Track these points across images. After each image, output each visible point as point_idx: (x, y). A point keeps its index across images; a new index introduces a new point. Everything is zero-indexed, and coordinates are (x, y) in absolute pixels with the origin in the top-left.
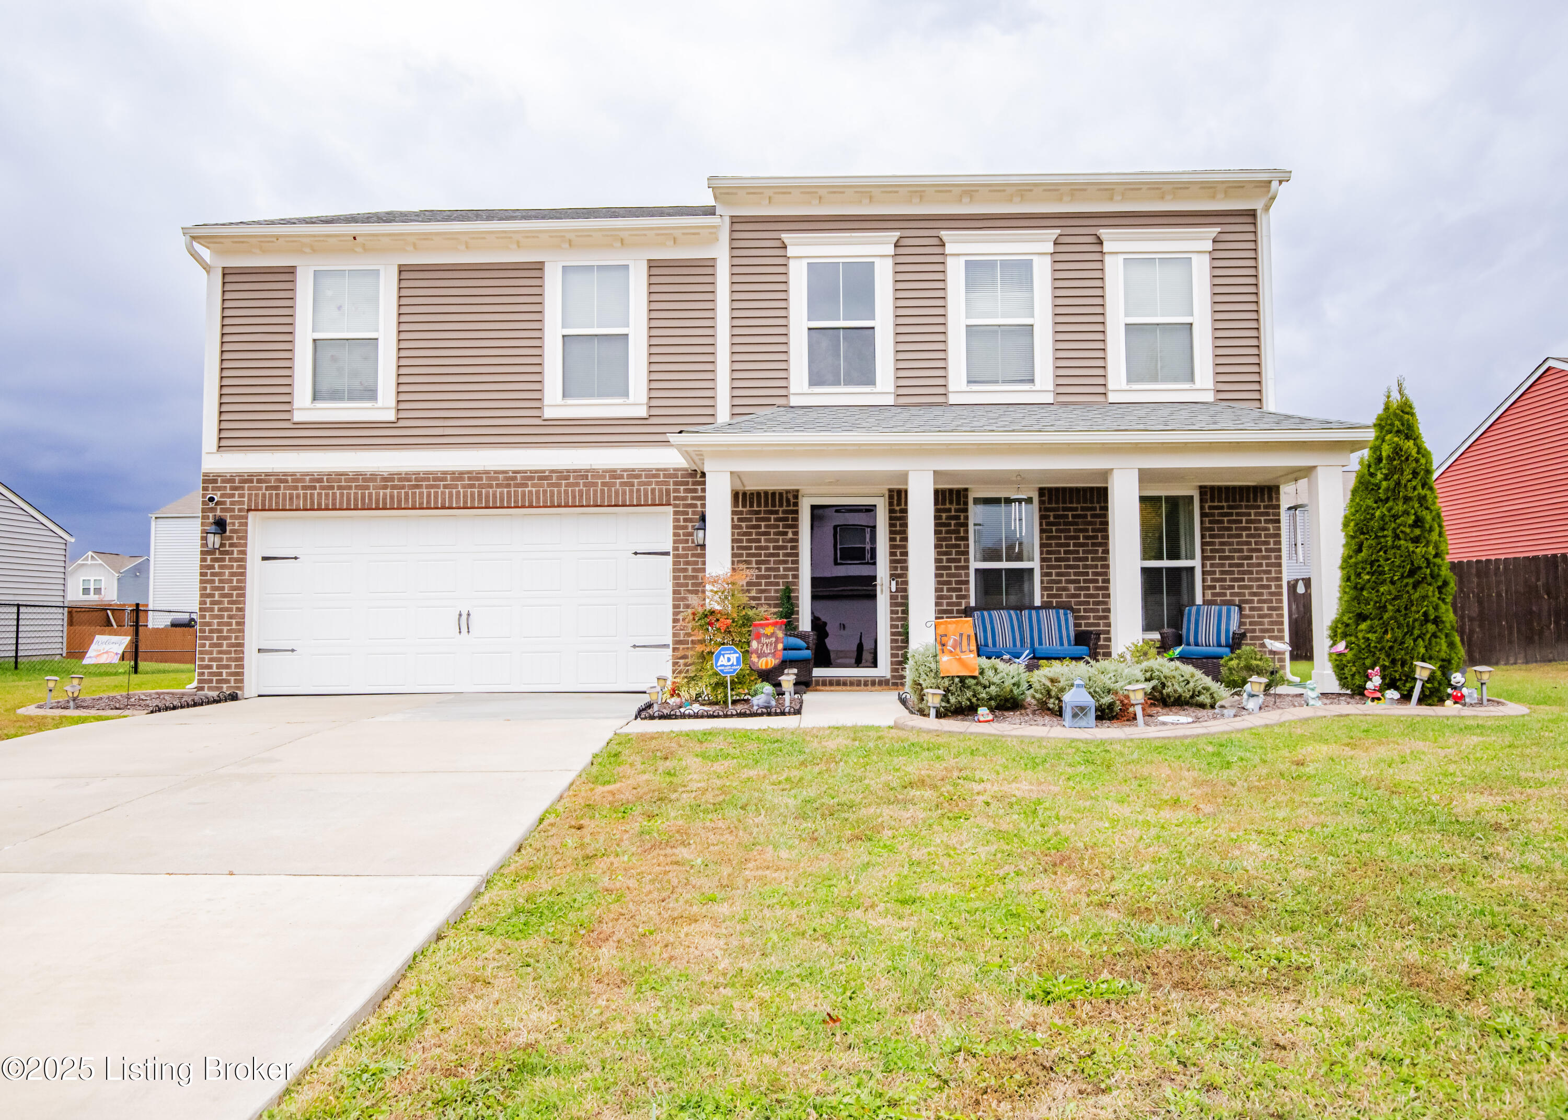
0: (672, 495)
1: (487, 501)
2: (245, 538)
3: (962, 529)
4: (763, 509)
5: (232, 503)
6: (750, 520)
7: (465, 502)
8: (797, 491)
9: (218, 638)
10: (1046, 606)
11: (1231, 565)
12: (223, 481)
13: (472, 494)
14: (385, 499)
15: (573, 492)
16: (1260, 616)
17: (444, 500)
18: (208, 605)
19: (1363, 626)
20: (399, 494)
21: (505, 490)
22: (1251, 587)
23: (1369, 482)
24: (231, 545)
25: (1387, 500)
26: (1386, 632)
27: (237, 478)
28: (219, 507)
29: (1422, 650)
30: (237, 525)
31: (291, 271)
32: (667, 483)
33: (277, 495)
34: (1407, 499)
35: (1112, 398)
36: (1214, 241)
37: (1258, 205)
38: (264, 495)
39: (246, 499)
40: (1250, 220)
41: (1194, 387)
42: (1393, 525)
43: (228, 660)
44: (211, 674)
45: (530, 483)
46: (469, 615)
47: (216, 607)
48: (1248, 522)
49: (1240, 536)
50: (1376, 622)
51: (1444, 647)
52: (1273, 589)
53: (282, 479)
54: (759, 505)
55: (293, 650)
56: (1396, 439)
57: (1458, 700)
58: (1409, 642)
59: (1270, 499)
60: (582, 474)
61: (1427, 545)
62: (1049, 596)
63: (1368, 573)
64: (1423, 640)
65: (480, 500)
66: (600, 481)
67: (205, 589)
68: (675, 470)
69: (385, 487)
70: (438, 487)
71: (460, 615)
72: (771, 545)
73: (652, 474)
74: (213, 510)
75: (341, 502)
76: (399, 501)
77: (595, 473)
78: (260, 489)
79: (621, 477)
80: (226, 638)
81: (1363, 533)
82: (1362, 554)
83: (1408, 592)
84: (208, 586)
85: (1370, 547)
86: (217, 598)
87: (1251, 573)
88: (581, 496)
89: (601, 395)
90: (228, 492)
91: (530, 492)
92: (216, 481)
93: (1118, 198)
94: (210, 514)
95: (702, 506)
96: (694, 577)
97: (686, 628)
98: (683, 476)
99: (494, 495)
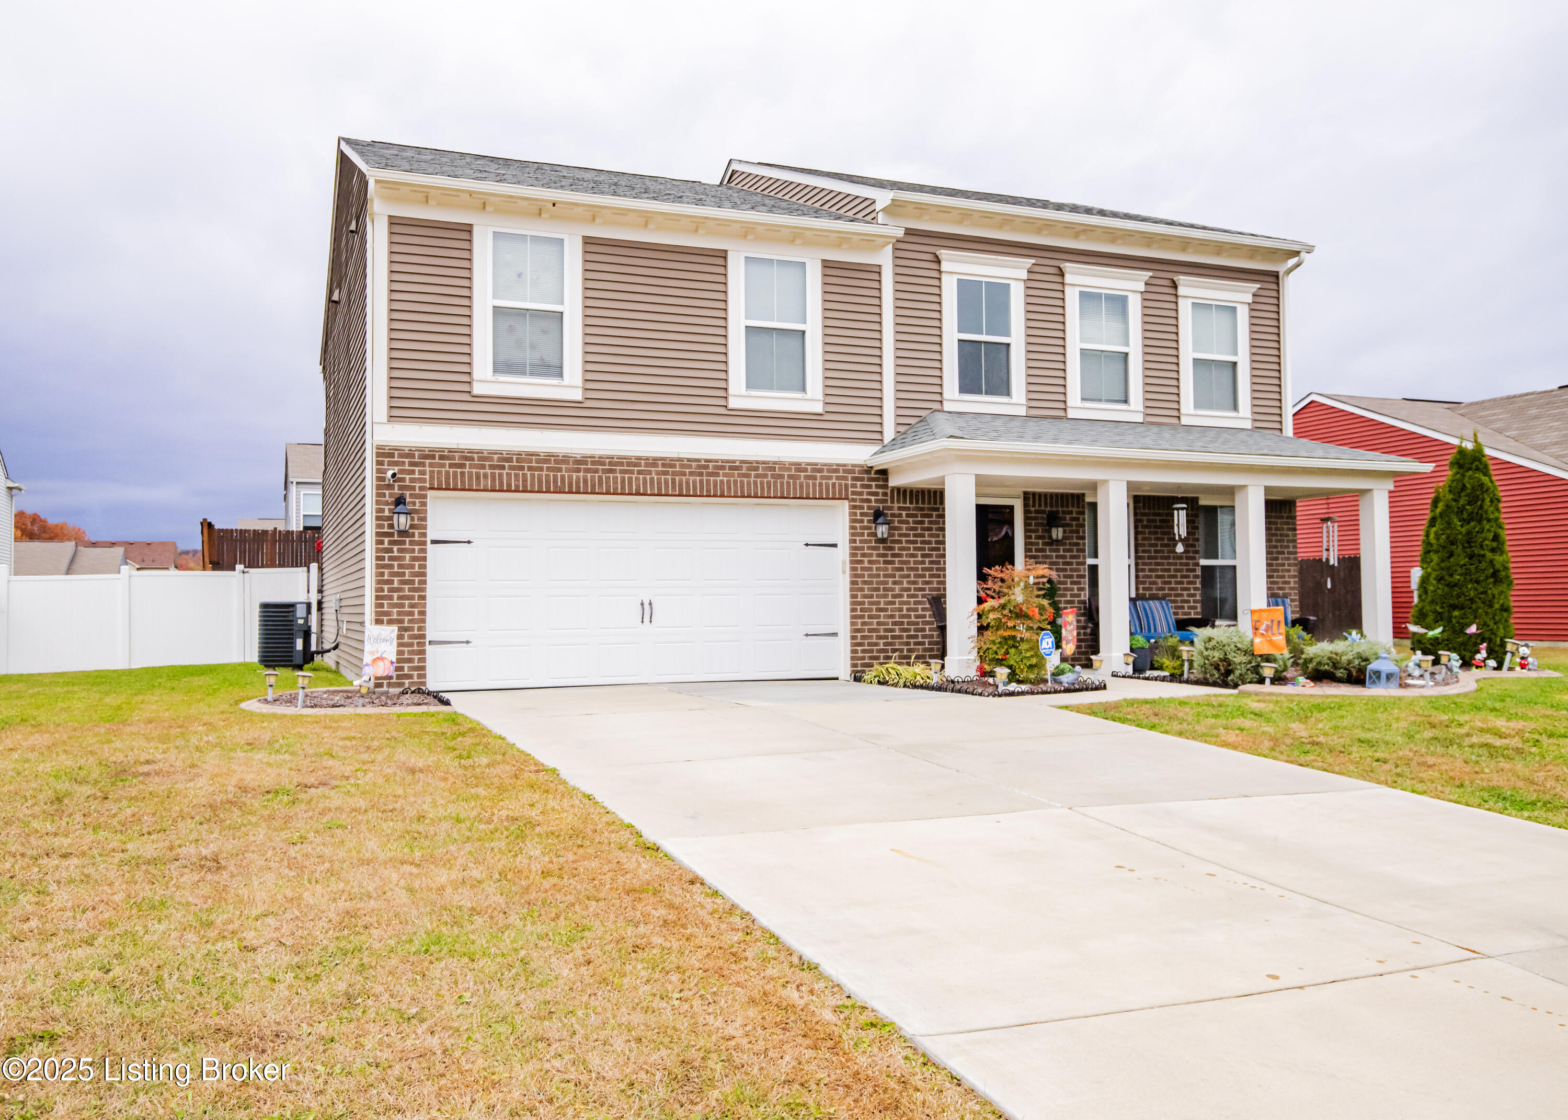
0: (850, 489)
1: (681, 489)
2: (425, 519)
3: (1081, 529)
4: (926, 506)
5: (412, 480)
6: (916, 516)
7: (659, 489)
12: (400, 456)
13: (666, 481)
14: (578, 483)
15: (762, 483)
17: (638, 486)
18: (386, 593)
20: (593, 478)
21: (698, 478)
22: (1278, 583)
27: (417, 453)
28: (396, 484)
30: (418, 504)
31: (468, 229)
32: (846, 478)
33: (462, 474)
35: (1184, 421)
36: (1254, 295)
37: (1281, 269)
38: (447, 473)
39: (427, 477)
40: (1274, 280)
41: (1239, 415)
43: (410, 652)
45: (721, 472)
46: (650, 604)
47: (395, 595)
48: (1276, 529)
52: (1292, 584)
53: (467, 456)
54: (923, 503)
55: (468, 642)
59: (1290, 511)
60: (770, 466)
62: (1144, 589)
65: (674, 488)
66: (786, 474)
67: (382, 574)
68: (853, 466)
69: (578, 470)
70: (632, 472)
71: (642, 604)
72: (933, 539)
73: (833, 469)
74: (390, 487)
75: (532, 485)
76: (593, 486)
77: (783, 466)
78: (443, 466)
79: (805, 470)
80: (407, 629)
84: (386, 571)
86: (396, 585)
87: (1278, 571)
88: (769, 488)
89: (780, 388)
90: (407, 467)
91: (722, 481)
92: (391, 455)
93: (1191, 250)
94: (387, 492)
95: (876, 501)
96: (870, 569)
97: (862, 617)
98: (860, 472)
99: (688, 483)
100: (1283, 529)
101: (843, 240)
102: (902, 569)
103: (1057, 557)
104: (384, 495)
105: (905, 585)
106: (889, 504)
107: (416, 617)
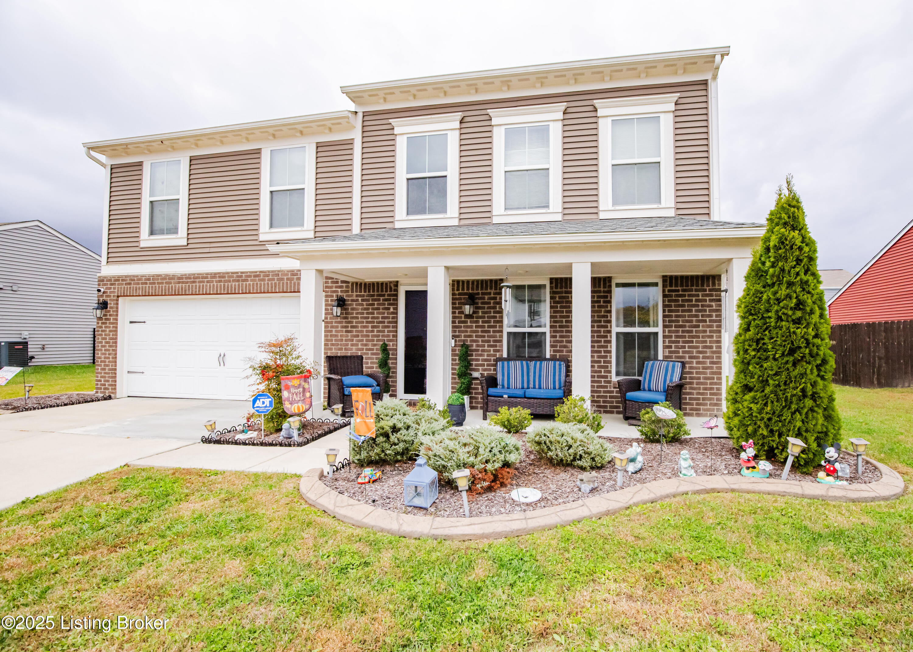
1: (228, 290)
2: (117, 311)
3: (498, 306)
4: (376, 293)
5: (111, 293)
6: (368, 300)
7: (217, 291)
8: (397, 282)
9: (104, 365)
10: (553, 358)
11: (683, 332)
12: (107, 281)
13: (221, 286)
14: (179, 289)
15: (272, 284)
16: (704, 368)
17: (207, 290)
18: (100, 348)
19: (748, 397)
20: (185, 286)
21: (237, 283)
22: (697, 347)
23: (759, 269)
24: (110, 315)
25: (773, 284)
26: (766, 404)
27: (113, 279)
28: (104, 295)
29: (799, 424)
30: (113, 304)
31: (140, 164)
33: (130, 288)
34: (790, 284)
35: (602, 216)
36: (676, 104)
37: (710, 77)
38: (124, 288)
39: (116, 290)
40: (702, 88)
41: (660, 206)
42: (776, 308)
43: (109, 377)
44: (101, 385)
45: (249, 279)
46: (224, 355)
47: (103, 348)
48: (697, 301)
49: (691, 311)
50: (759, 394)
51: (821, 421)
52: (714, 349)
53: (132, 279)
54: (373, 291)
55: (143, 373)
56: (783, 230)
57: (831, 473)
58: (787, 415)
59: (714, 284)
60: (276, 273)
61: (807, 327)
62: (554, 351)
63: (754, 350)
64: (801, 414)
65: (224, 289)
66: (285, 277)
69: (179, 283)
70: (203, 282)
71: (220, 355)
72: (380, 316)
74: (101, 296)
75: (159, 291)
76: (185, 291)
78: (123, 284)
79: (297, 274)
80: (108, 366)
81: (751, 314)
82: (750, 333)
83: (788, 369)
84: (100, 337)
85: (757, 326)
86: (103, 344)
87: (698, 337)
88: (275, 287)
89: (290, 226)
90: (109, 286)
91: (249, 284)
92: (103, 281)
95: (342, 291)
96: (336, 336)
99: (231, 286)
102: (358, 336)
103: (476, 327)
105: (360, 347)
106: (350, 293)
107: (111, 360)
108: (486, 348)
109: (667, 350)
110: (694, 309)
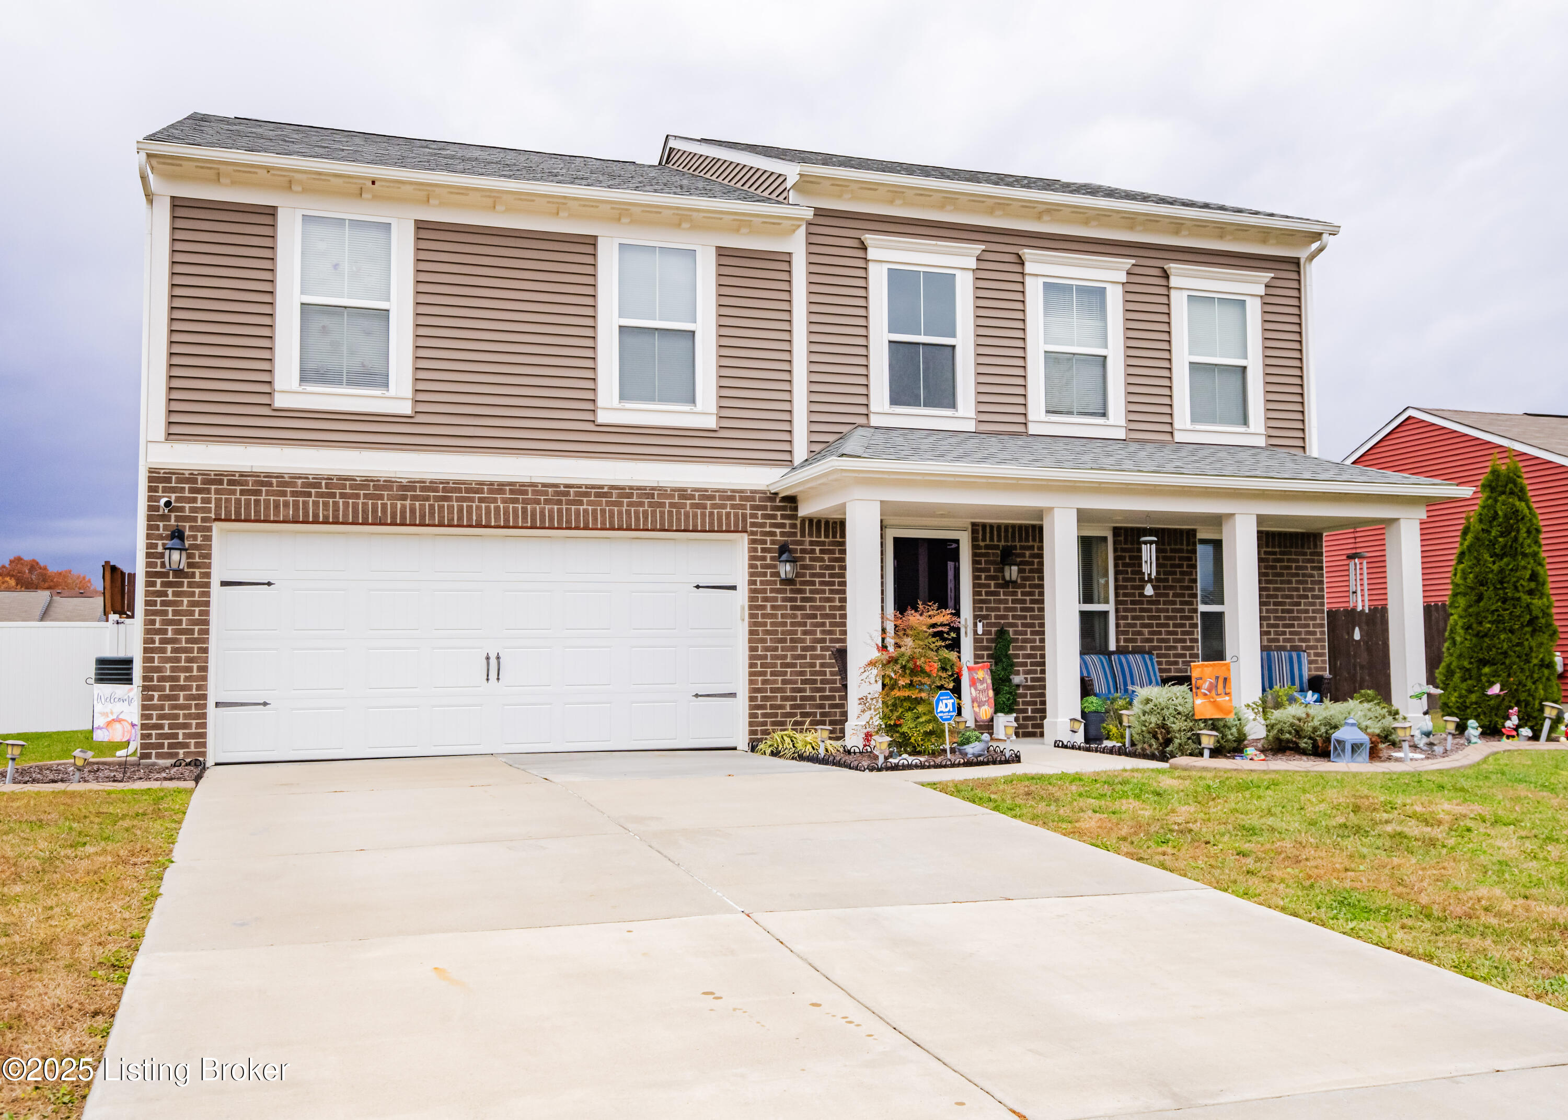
0: (749, 520)
1: (533, 520)
2: (208, 556)
5: (193, 510)
7: (507, 520)
9: (172, 688)
10: (1121, 651)
11: (1283, 611)
12: (179, 481)
13: (515, 511)
14: (403, 513)
15: (637, 513)
17: (479, 516)
18: (157, 645)
20: (422, 507)
21: (556, 507)
22: (1300, 633)
24: (191, 565)
27: (200, 478)
28: (173, 515)
30: (199, 539)
31: (271, 212)
32: (743, 507)
33: (257, 502)
35: (1178, 437)
36: (1266, 286)
37: (1303, 254)
38: (238, 501)
39: (213, 505)
40: (1294, 268)
41: (1249, 431)
43: (186, 716)
44: (160, 736)
45: (585, 500)
46: (498, 658)
47: (169, 647)
48: (1297, 568)
49: (1290, 582)
53: (263, 481)
54: (842, 536)
55: (265, 704)
59: (1315, 546)
60: (647, 493)
62: (1123, 640)
65: (525, 519)
66: (667, 501)
67: (153, 622)
68: (752, 492)
69: (404, 498)
70: (472, 500)
71: (488, 658)
73: (728, 495)
74: (164, 518)
75: (346, 514)
76: (423, 516)
77: (663, 492)
78: (233, 492)
79: (692, 497)
80: (183, 688)
84: (158, 619)
86: (170, 635)
87: (1302, 619)
88: (646, 518)
89: (662, 400)
90: (186, 494)
91: (586, 511)
92: (167, 480)
93: (1184, 233)
94: (161, 524)
95: (782, 534)
96: (774, 616)
97: (764, 674)
98: (761, 499)
99: (542, 513)
100: (1306, 568)
101: (741, 224)
102: (815, 616)
103: (1014, 601)
104: (158, 528)
105: (819, 636)
106: (799, 538)
107: (195, 673)
108: (1029, 636)
109: (1265, 637)
110: (1294, 579)
